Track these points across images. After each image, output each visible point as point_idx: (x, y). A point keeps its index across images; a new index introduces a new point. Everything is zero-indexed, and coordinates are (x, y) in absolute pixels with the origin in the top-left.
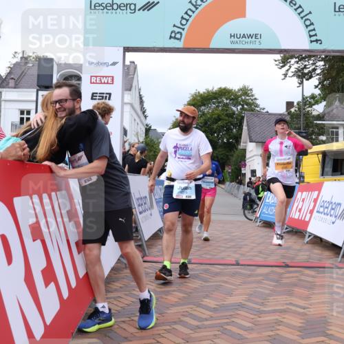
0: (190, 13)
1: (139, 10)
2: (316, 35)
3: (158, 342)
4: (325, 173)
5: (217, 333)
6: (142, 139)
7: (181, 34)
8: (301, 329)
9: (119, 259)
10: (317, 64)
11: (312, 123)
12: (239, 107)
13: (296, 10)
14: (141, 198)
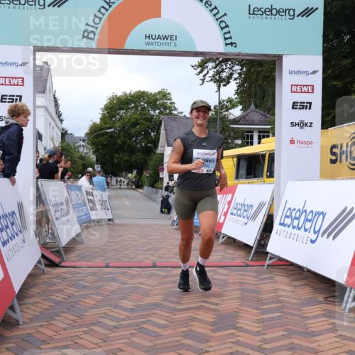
0: (103, 10)
1: (49, 6)
2: (231, 38)
3: (76, 343)
4: (239, 176)
5: (134, 331)
6: (58, 144)
7: (94, 34)
8: (213, 324)
9: (36, 266)
10: (234, 69)
11: (228, 127)
12: (157, 112)
13: (211, 11)
14: (57, 205)
